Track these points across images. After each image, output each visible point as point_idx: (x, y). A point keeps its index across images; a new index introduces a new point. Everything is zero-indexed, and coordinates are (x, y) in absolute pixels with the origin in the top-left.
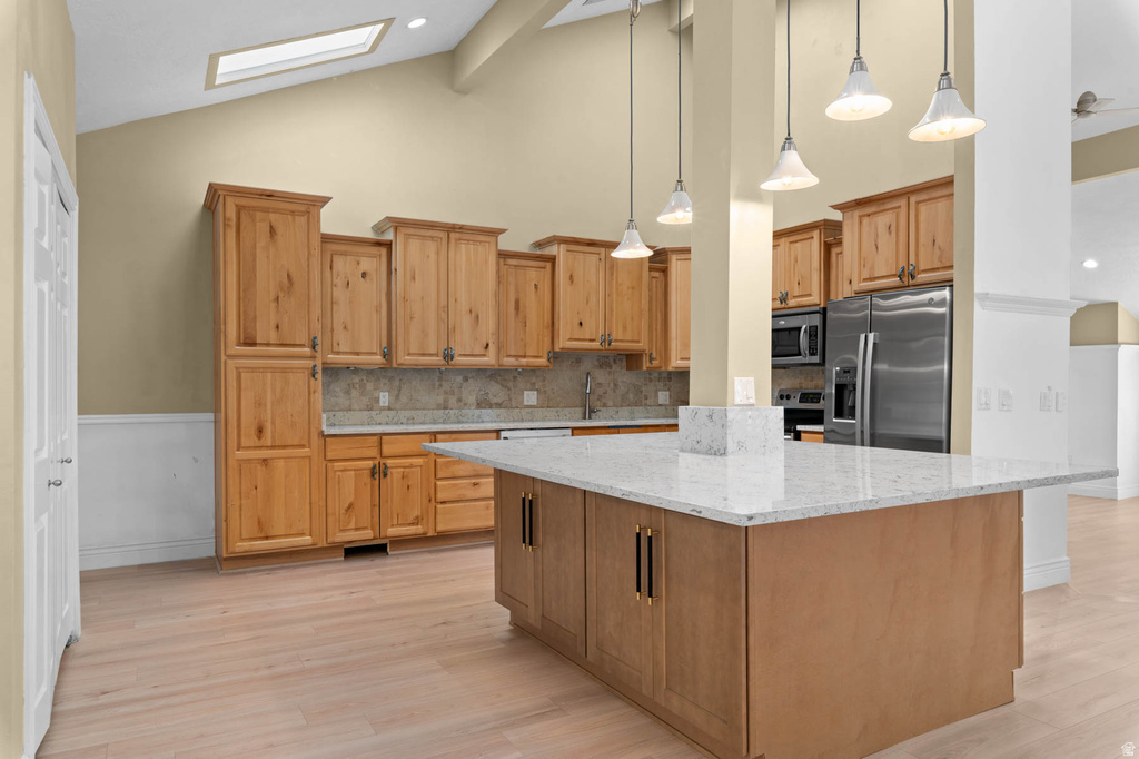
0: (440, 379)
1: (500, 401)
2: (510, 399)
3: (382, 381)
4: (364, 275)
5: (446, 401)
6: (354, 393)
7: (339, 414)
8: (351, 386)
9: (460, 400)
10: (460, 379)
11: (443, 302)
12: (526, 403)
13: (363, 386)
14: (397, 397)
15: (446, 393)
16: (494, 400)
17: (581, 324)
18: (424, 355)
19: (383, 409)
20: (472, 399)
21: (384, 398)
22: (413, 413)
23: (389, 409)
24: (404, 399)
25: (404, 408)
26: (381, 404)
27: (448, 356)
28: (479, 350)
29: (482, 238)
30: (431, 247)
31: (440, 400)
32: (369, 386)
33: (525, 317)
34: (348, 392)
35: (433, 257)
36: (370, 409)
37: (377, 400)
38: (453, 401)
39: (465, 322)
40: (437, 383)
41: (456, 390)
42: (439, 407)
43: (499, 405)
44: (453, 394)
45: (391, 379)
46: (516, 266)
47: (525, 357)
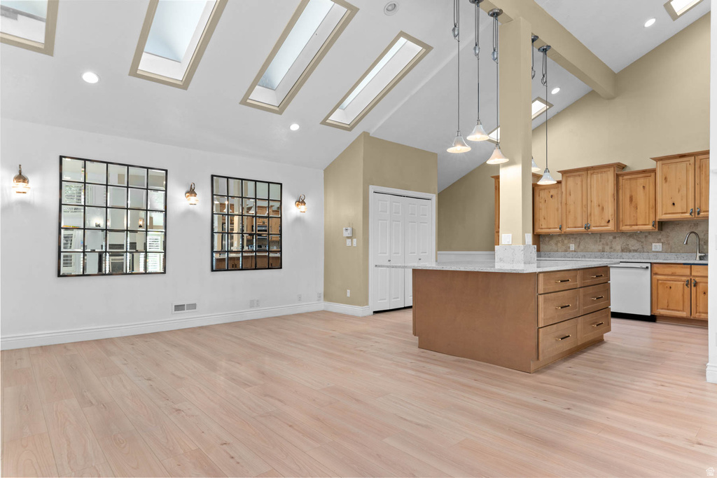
0: (600, 238)
1: (636, 249)
2: (643, 248)
3: (572, 239)
4: (552, 196)
5: (603, 248)
6: (559, 245)
7: (552, 253)
8: (558, 242)
9: (611, 248)
10: (611, 238)
11: (584, 203)
12: (653, 250)
13: (563, 242)
14: (579, 246)
15: (603, 244)
16: (633, 248)
17: (674, 204)
18: (575, 227)
19: (572, 251)
20: (619, 248)
21: (572, 247)
22: (585, 253)
23: (575, 251)
24: (582, 247)
25: (582, 251)
26: (571, 249)
27: (587, 227)
28: (604, 223)
29: (605, 170)
30: (578, 179)
31: (600, 248)
32: (566, 242)
33: (637, 204)
34: (556, 244)
35: (579, 183)
36: (566, 251)
37: (569, 248)
38: (607, 248)
39: (596, 211)
40: (598, 240)
41: (609, 243)
42: (599, 251)
43: (635, 251)
44: (607, 245)
45: (576, 238)
46: (630, 179)
47: (637, 225)
